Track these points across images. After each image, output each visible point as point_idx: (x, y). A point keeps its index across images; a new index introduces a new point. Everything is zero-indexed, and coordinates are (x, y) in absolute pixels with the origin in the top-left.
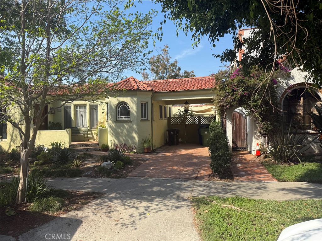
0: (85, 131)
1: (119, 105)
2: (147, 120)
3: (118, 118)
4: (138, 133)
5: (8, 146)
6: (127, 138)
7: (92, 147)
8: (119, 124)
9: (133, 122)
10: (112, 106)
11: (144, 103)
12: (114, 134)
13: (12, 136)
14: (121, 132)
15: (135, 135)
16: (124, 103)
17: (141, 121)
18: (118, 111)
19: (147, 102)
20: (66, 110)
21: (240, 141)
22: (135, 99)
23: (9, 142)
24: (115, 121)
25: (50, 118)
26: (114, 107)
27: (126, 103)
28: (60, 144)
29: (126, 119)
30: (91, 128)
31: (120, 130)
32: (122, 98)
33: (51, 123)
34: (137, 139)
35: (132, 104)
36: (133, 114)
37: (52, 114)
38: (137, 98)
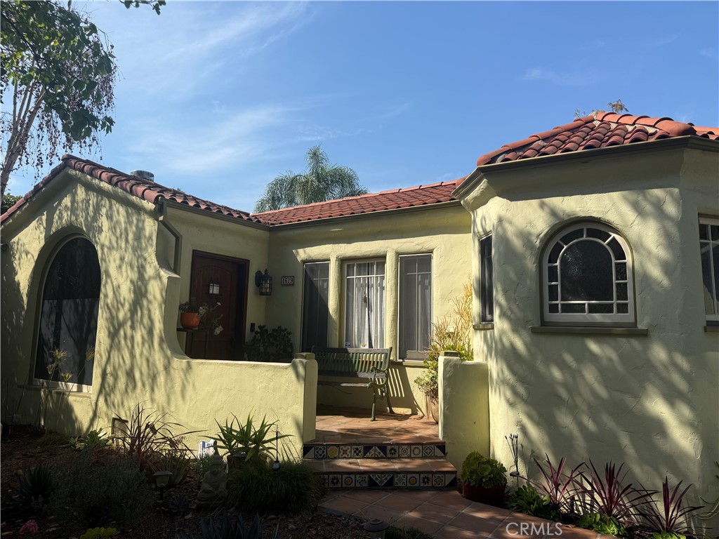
0: (376, 367)
1: (557, 239)
3: (554, 309)
7: (410, 457)
8: (555, 342)
9: (650, 333)
11: (710, 222)
14: (565, 385)
16: (585, 227)
17: (705, 330)
18: (552, 271)
20: (312, 282)
22: (667, 197)
23: (94, 397)
24: (537, 324)
25: (254, 311)
26: (525, 251)
27: (598, 227)
29: (601, 318)
31: (557, 374)
32: (577, 197)
33: (257, 329)
36: (646, 277)
37: (262, 294)
38: (676, 190)
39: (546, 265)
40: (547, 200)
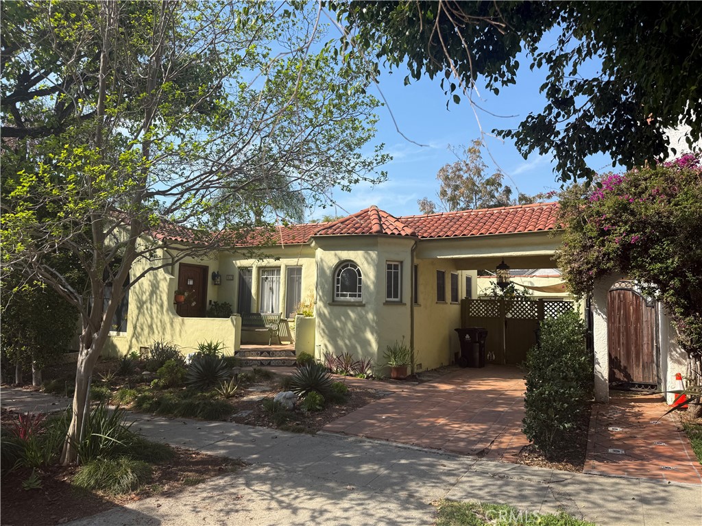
0: (272, 322)
1: (340, 268)
2: (401, 303)
3: (338, 295)
4: (376, 332)
5: (128, 347)
6: (353, 341)
7: (280, 356)
8: (337, 309)
9: (366, 305)
10: (326, 268)
11: (393, 263)
12: (327, 332)
13: (135, 328)
14: (341, 329)
15: (370, 336)
16: (350, 263)
17: (384, 304)
18: (338, 280)
19: (402, 262)
20: (243, 279)
21: (638, 366)
22: (373, 254)
23: (129, 338)
24: (331, 301)
25: (211, 294)
26: (328, 272)
27: (354, 265)
28: (216, 347)
29: (352, 299)
30: (287, 317)
31: (338, 324)
32: (346, 252)
33: (213, 303)
34: (374, 346)
35: (366, 265)
36: (368, 287)
37: (215, 284)
38: (376, 252)
39: (336, 277)
40: (337, 252)
